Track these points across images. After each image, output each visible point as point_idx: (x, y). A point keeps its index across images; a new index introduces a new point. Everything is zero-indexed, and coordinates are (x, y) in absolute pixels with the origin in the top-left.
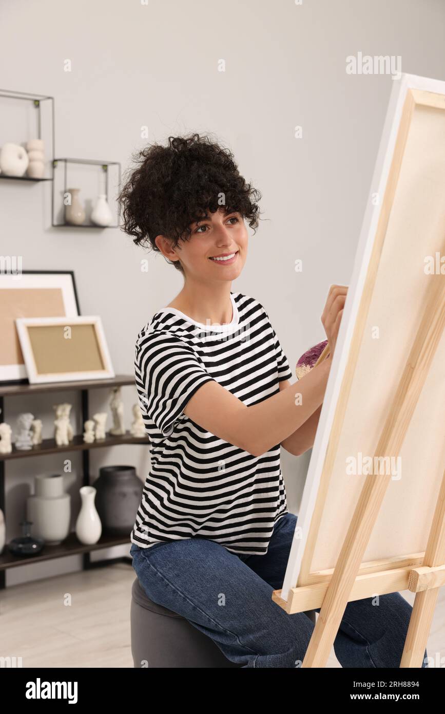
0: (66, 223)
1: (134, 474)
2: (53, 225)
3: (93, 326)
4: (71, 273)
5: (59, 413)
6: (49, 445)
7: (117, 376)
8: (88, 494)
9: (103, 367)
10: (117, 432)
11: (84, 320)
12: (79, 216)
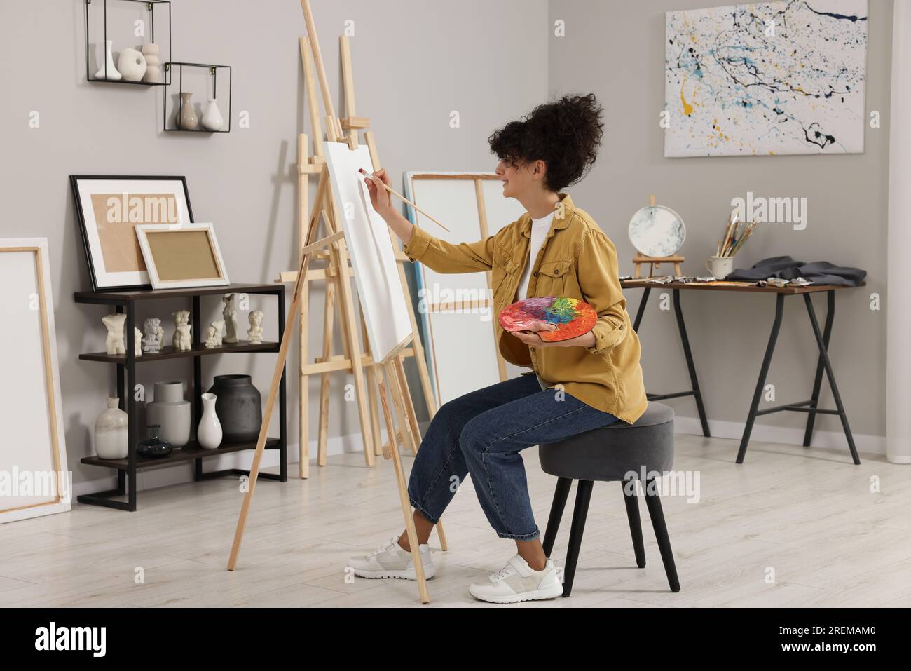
0: (178, 127)
1: (250, 381)
2: (165, 129)
3: (206, 232)
4: (182, 179)
5: (179, 319)
6: (170, 351)
7: (231, 284)
8: (209, 400)
9: (219, 275)
10: (231, 341)
11: (197, 226)
12: (191, 120)
